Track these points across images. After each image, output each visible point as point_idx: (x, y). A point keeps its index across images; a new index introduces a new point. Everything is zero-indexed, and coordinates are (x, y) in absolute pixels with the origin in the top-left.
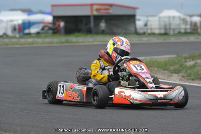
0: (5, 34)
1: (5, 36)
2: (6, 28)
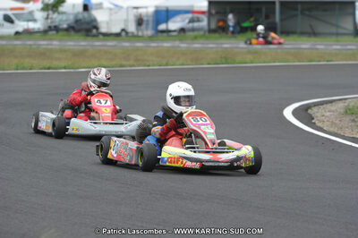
0: (123, 30)
1: (123, 34)
2: (126, 21)
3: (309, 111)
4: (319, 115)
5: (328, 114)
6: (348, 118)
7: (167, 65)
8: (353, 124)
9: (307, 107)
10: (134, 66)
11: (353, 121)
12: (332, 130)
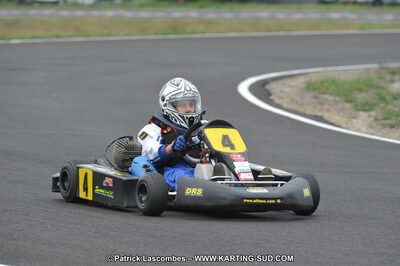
3: (268, 87)
4: (277, 90)
5: (287, 90)
6: (309, 95)
7: (109, 35)
8: (315, 100)
9: (264, 83)
10: (72, 36)
11: (316, 97)
12: (291, 107)
